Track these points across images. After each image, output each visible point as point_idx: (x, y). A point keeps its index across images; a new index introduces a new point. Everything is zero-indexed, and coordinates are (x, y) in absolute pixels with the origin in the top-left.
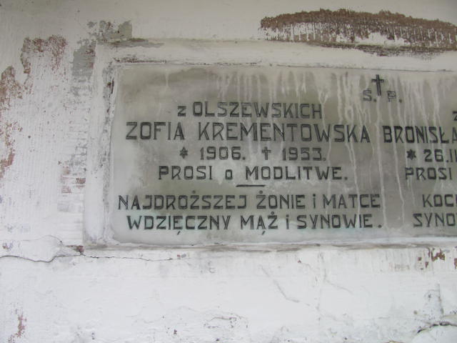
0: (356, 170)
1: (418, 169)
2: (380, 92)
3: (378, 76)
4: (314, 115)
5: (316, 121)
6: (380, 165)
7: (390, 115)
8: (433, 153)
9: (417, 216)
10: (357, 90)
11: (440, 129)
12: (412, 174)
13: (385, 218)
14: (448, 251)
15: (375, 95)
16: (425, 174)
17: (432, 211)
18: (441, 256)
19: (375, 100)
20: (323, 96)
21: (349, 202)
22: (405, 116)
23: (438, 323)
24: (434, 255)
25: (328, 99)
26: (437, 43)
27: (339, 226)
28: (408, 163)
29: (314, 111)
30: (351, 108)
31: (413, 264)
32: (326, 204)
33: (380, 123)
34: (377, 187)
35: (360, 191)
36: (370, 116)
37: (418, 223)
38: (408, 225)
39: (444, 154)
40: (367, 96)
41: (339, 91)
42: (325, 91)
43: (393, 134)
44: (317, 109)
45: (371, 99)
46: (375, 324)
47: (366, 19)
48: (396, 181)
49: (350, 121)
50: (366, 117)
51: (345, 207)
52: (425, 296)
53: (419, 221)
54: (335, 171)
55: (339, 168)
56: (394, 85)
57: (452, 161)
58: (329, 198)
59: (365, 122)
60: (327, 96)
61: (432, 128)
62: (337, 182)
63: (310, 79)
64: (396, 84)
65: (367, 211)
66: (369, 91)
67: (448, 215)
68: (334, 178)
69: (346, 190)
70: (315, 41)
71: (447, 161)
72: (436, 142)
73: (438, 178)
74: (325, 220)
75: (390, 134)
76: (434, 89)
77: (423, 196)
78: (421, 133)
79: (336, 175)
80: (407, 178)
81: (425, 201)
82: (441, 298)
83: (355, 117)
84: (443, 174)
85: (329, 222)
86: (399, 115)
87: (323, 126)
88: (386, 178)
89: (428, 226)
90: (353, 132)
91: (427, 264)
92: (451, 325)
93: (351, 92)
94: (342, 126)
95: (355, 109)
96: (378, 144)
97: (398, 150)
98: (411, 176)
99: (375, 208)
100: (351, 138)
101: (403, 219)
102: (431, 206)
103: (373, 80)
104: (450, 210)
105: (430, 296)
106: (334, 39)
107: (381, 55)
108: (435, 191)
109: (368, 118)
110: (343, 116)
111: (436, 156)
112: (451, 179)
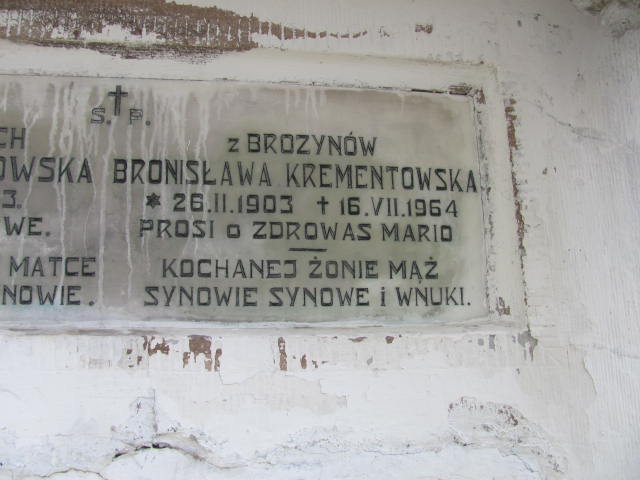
0: (65, 222)
1: (160, 222)
2: (117, 110)
3: (119, 88)
4: (12, 143)
5: (15, 152)
6: (102, 215)
7: (129, 144)
8: (188, 198)
9: (150, 289)
10: (84, 108)
11: (204, 163)
12: (151, 228)
13: (101, 293)
14: (176, 342)
15: (109, 115)
16: (172, 230)
17: (176, 284)
18: (164, 348)
19: (109, 123)
20: (30, 117)
21: (48, 267)
22: (152, 145)
23: (150, 445)
24: (153, 347)
25: (37, 121)
26: (208, 40)
27: (29, 302)
28: (146, 212)
29: (14, 138)
30: (70, 133)
31: (118, 358)
32: (13, 270)
33: (112, 155)
34: (93, 247)
35: (66, 252)
36: (96, 146)
37: (151, 300)
38: (136, 303)
39: (205, 200)
40: (98, 117)
41: (56, 110)
42: (35, 109)
43: (129, 171)
44: (18, 134)
45: (103, 120)
46: (49, 444)
47: (104, 5)
48: (124, 239)
49: (66, 153)
50: (91, 145)
51: (42, 275)
52: (131, 405)
53: (153, 297)
54: (33, 223)
55: (39, 220)
56: (142, 100)
57: (217, 211)
58: (19, 261)
59: (89, 152)
60: (36, 117)
61: (191, 163)
62: (33, 239)
63: (15, 92)
64: (146, 97)
65: (74, 281)
66: (103, 109)
67: (201, 289)
68: (30, 233)
69: (46, 251)
70: (20, 37)
71: (209, 211)
72: (194, 182)
73: (190, 235)
74: (10, 293)
75: (124, 171)
76: (204, 105)
77: (164, 261)
78: (173, 170)
79: (33, 229)
80: (141, 235)
81: (167, 269)
82: (156, 408)
83: (75, 146)
84: (199, 229)
85: (15, 295)
86: (143, 142)
87: (24, 159)
88: (109, 234)
89: (167, 305)
90: (67, 168)
91: (140, 359)
92: (171, 448)
93: (74, 112)
94: (52, 159)
95: (75, 135)
96: (104, 185)
97: (133, 194)
98: (148, 232)
99: (88, 278)
100: (64, 177)
101: (129, 294)
102: (175, 275)
103: (111, 93)
104: (204, 283)
105: (139, 406)
106: (48, 34)
107: (128, 57)
108: (184, 255)
109: (93, 147)
110: (57, 146)
111: (192, 202)
112: (212, 236)
